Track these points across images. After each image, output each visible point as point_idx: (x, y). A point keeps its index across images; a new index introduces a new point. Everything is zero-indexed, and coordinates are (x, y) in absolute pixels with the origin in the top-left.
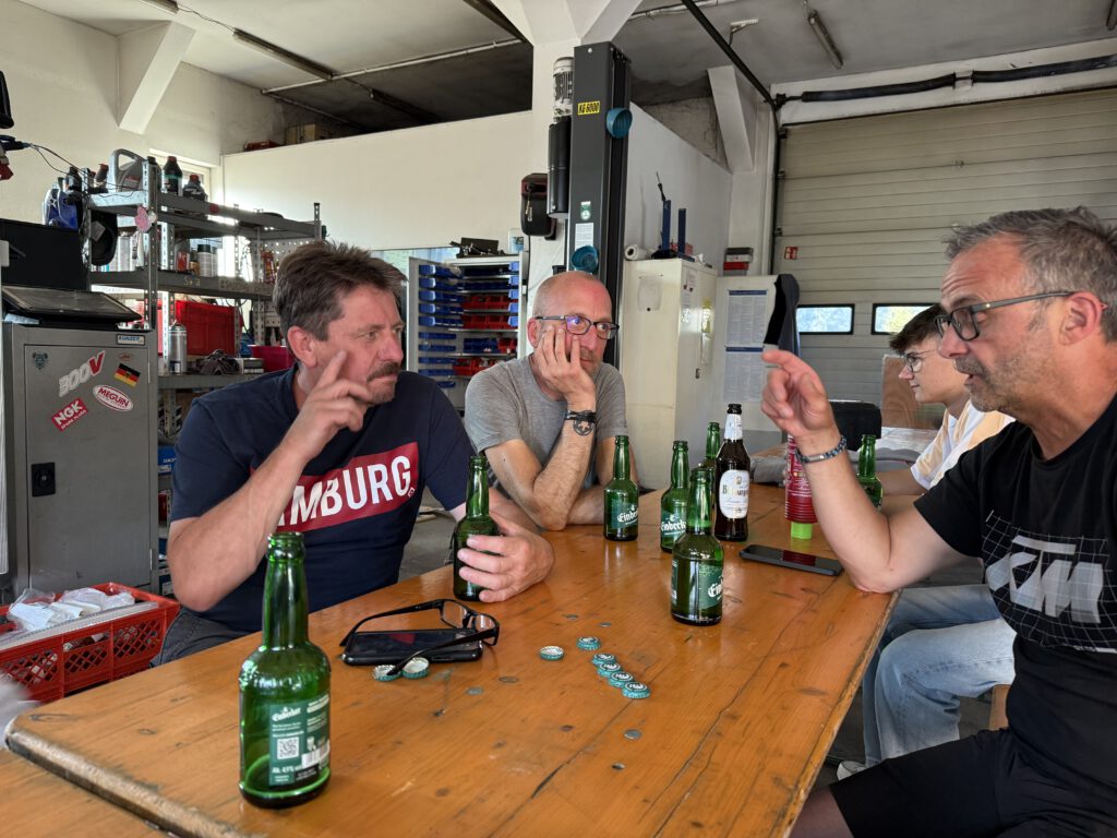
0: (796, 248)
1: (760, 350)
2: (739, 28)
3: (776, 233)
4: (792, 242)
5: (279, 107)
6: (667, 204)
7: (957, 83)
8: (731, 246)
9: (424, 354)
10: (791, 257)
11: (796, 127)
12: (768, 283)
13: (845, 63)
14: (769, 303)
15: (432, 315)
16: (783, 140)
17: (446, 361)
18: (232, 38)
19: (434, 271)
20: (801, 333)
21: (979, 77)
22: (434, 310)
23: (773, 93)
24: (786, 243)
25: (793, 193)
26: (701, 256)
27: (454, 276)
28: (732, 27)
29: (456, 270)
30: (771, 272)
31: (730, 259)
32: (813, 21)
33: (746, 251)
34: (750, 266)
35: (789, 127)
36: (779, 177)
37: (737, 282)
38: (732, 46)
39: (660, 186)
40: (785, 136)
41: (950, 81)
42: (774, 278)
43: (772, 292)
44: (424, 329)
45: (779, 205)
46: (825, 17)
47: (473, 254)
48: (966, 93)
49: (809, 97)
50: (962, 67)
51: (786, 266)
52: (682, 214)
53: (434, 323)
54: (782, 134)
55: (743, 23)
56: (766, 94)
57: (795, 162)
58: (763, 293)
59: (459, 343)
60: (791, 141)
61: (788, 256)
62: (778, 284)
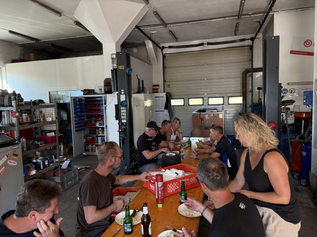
0: (170, 85)
1: (163, 111)
2: (152, 33)
3: (164, 81)
4: (169, 83)
5: (21, 48)
6: (139, 80)
7: (204, 45)
8: (154, 84)
9: (76, 122)
10: (169, 87)
11: (167, 55)
12: (164, 95)
13: (178, 40)
14: (164, 99)
15: (78, 112)
16: (164, 58)
17: (82, 123)
18: (8, 33)
19: (78, 100)
20: (173, 106)
21: (209, 44)
22: (79, 110)
23: (161, 47)
24: (167, 84)
25: (168, 71)
26: (148, 91)
27: (83, 100)
28: (151, 33)
29: (83, 99)
30: (164, 92)
31: (154, 88)
32: (170, 33)
33: (158, 86)
34: (159, 89)
35: (166, 55)
36: (164, 67)
37: (157, 94)
38: (151, 38)
39: (137, 75)
40: (165, 57)
41: (202, 44)
42: (165, 93)
43: (165, 97)
44: (75, 116)
45: (165, 74)
46: (173, 32)
47: (88, 94)
48: (207, 47)
49: (170, 47)
50: (205, 41)
51: (168, 90)
52: (143, 81)
53: (79, 114)
54: (164, 56)
55: (153, 32)
56: (160, 47)
57: (168, 64)
58: (163, 97)
59: (85, 117)
60: (166, 58)
61: (168, 87)
62: (166, 95)
